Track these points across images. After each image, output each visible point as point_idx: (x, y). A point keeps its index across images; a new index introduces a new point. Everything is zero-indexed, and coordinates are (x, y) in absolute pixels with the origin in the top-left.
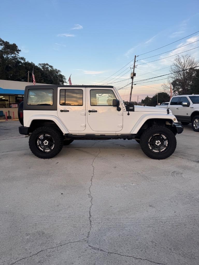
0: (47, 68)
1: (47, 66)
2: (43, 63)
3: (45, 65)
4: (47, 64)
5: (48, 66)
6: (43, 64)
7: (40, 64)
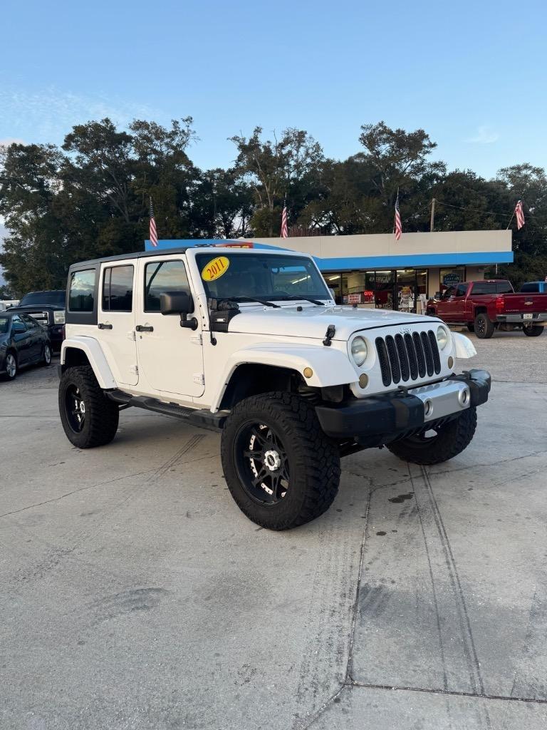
0: (526, 177)
1: (524, 172)
2: (512, 165)
3: (518, 169)
4: (526, 167)
5: (529, 172)
6: (513, 168)
7: (502, 170)
